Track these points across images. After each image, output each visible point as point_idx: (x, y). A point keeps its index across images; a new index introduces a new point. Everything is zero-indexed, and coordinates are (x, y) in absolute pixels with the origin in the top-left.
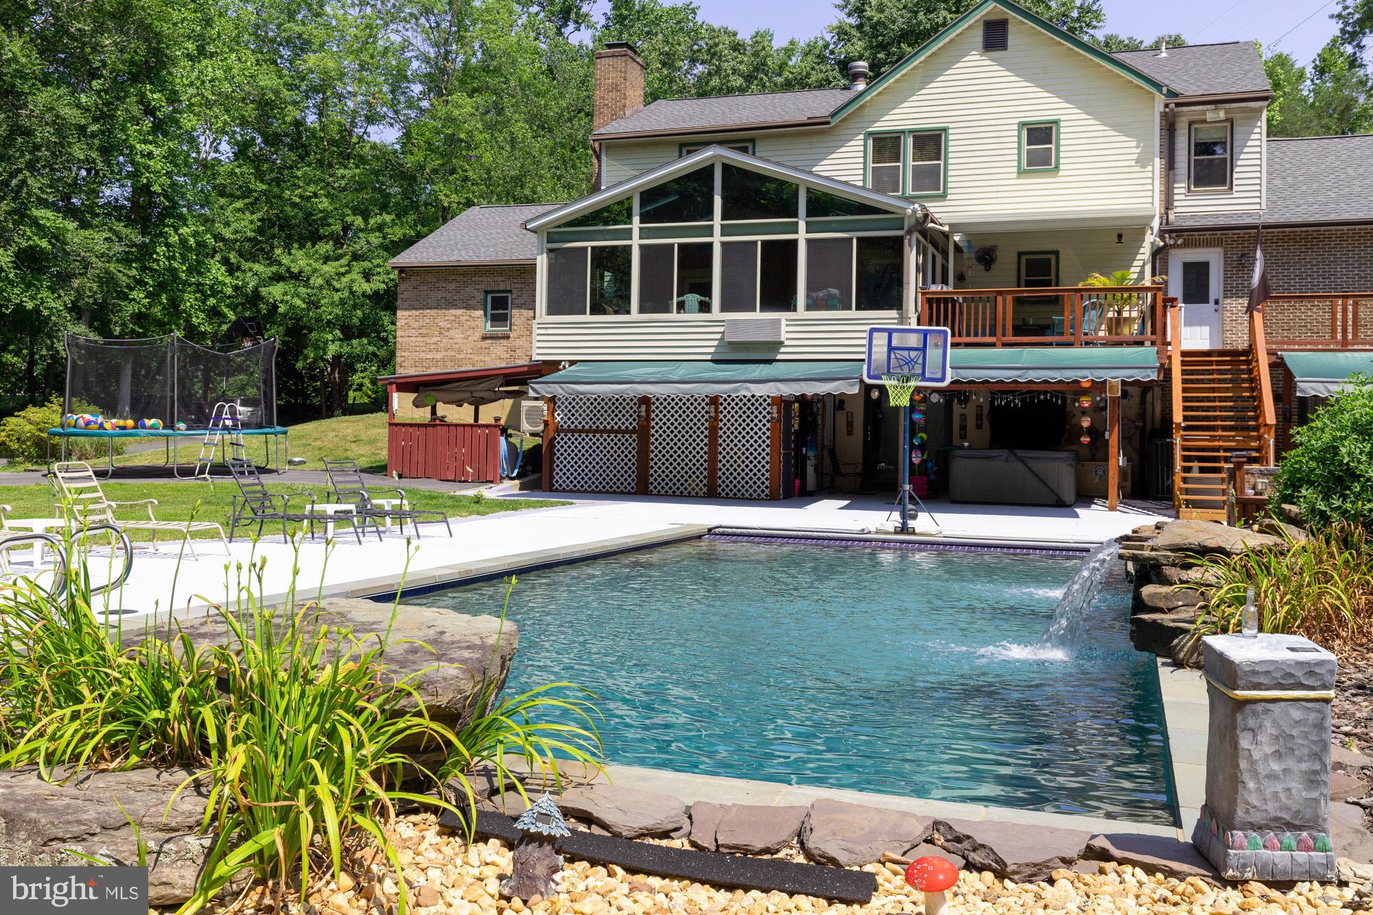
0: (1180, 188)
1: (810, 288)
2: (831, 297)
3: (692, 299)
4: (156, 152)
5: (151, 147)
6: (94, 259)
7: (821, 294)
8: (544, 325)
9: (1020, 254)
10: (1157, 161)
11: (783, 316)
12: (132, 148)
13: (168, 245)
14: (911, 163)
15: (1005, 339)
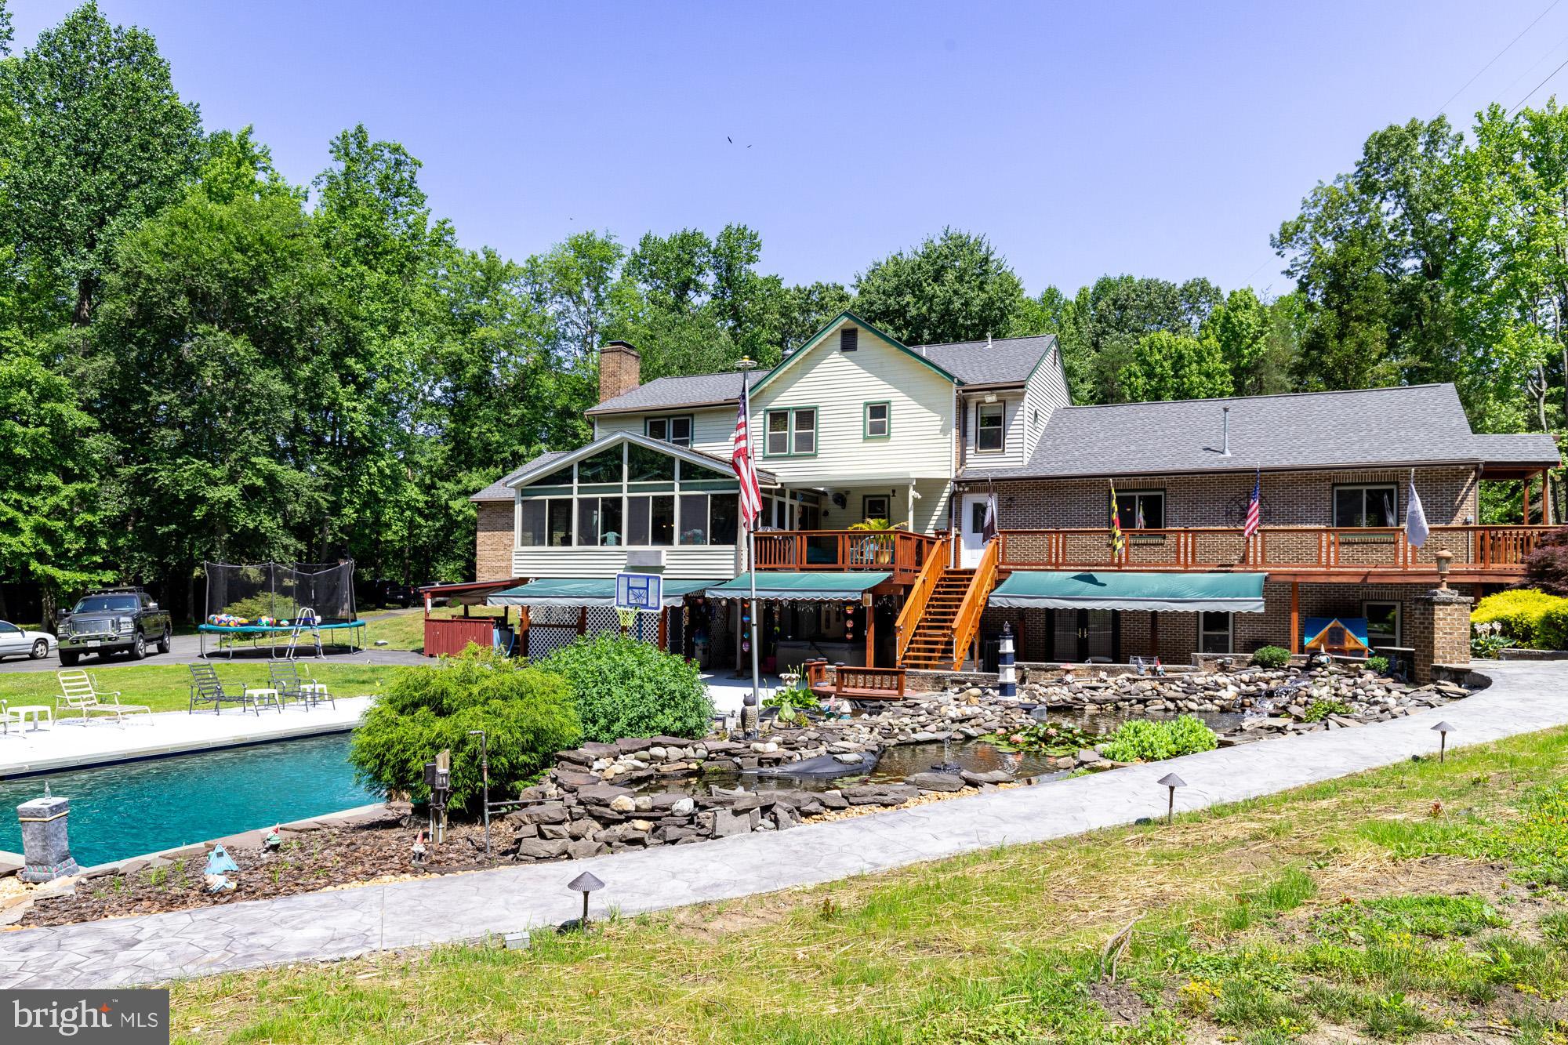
0: (970, 450)
1: (683, 529)
2: (695, 535)
3: (611, 535)
4: (360, 407)
5: (354, 404)
6: (305, 489)
7: (689, 533)
8: (519, 553)
9: (865, 497)
10: (954, 430)
11: (663, 549)
12: (341, 405)
13: (369, 475)
14: (794, 431)
15: (803, 566)
